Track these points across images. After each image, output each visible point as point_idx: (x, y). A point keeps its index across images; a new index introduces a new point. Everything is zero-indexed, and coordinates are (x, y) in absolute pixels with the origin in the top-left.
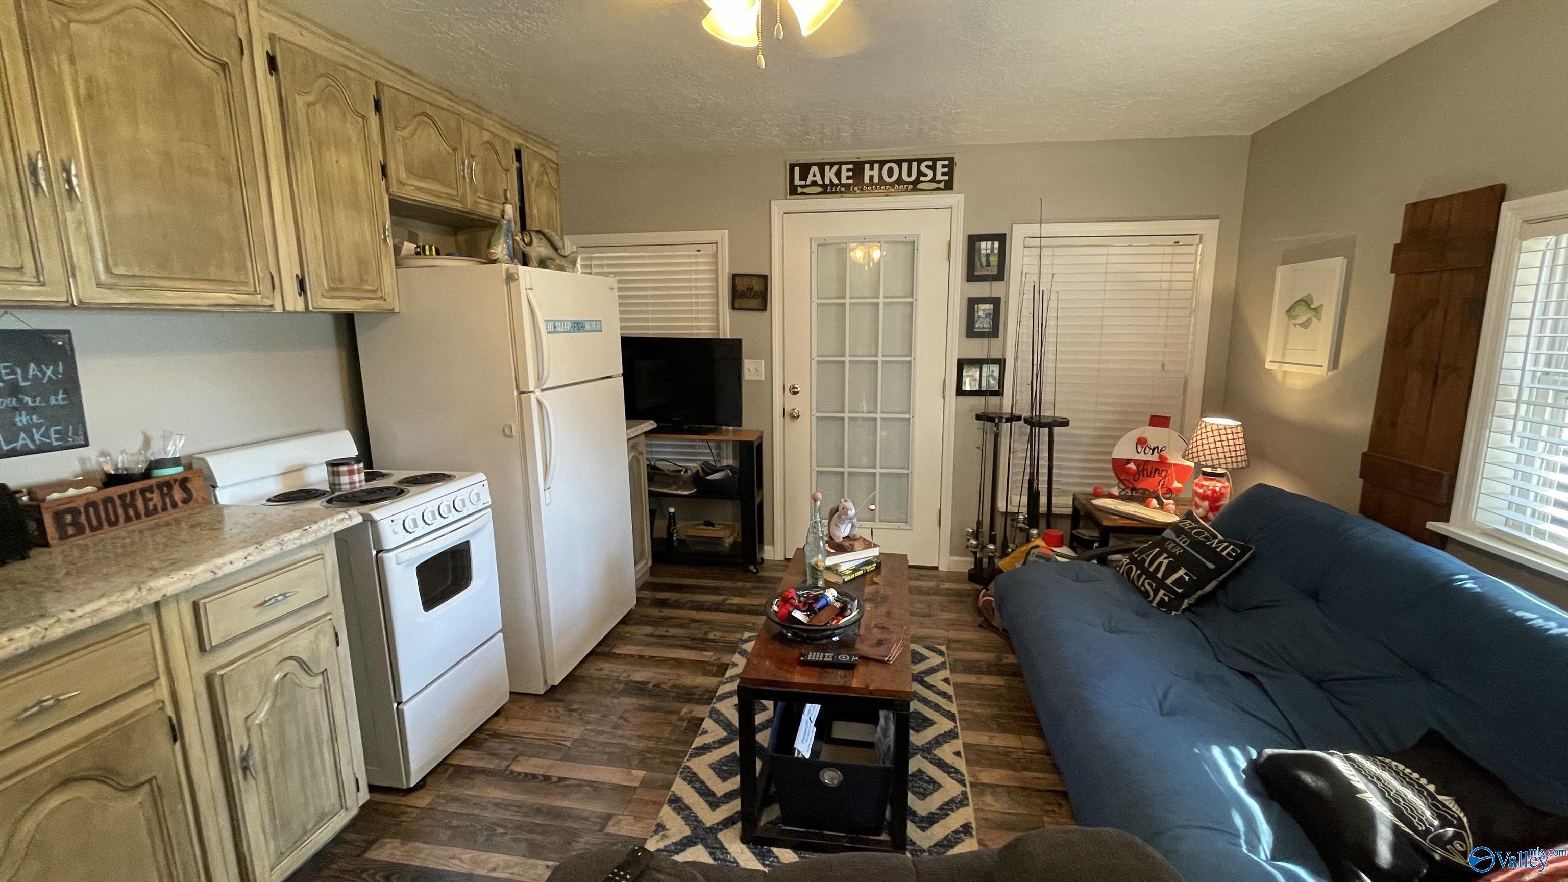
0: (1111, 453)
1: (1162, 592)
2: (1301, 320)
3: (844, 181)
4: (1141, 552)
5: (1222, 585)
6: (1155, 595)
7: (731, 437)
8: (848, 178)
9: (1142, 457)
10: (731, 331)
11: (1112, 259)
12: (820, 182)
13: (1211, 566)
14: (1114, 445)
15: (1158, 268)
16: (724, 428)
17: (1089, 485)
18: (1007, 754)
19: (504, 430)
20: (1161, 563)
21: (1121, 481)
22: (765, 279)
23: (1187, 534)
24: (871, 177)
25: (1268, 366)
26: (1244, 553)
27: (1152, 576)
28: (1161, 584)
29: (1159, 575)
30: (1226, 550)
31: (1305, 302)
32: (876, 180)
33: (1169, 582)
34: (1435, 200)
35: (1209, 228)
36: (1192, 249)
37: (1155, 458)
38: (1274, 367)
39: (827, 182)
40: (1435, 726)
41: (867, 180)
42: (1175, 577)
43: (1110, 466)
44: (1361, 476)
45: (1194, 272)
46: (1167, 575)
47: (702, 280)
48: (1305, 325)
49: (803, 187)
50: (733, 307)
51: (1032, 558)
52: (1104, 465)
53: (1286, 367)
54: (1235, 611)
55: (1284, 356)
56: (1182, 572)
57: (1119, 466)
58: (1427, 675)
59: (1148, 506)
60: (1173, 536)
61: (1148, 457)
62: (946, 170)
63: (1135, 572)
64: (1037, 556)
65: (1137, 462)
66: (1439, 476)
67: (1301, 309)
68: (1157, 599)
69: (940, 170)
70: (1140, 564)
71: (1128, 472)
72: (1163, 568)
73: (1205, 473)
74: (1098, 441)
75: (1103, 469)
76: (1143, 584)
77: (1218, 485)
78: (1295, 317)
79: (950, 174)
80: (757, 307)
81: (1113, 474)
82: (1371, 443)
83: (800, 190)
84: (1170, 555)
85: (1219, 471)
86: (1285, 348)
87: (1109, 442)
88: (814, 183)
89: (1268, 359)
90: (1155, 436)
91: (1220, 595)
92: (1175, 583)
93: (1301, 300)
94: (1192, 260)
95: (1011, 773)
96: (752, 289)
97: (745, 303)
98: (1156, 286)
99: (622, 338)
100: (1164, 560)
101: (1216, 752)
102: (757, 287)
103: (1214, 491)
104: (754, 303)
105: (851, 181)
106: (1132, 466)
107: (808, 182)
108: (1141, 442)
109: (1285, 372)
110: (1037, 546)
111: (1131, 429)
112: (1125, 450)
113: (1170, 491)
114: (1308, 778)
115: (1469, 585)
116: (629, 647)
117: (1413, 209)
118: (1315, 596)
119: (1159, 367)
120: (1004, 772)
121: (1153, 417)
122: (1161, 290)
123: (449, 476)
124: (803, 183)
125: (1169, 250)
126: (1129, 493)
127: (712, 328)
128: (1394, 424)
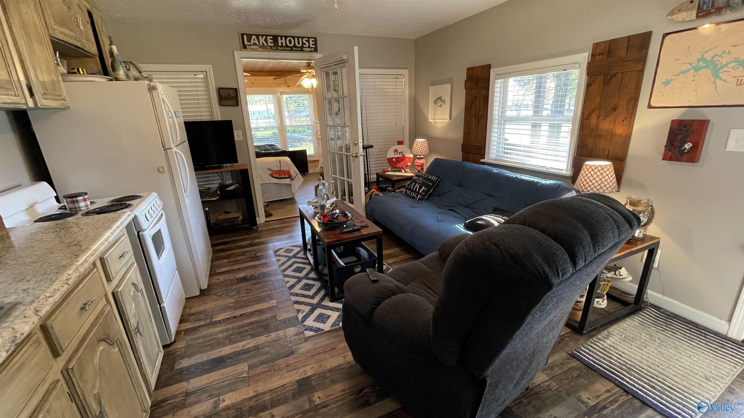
0: (386, 157)
1: (419, 195)
2: (439, 105)
3: (269, 44)
4: (408, 185)
5: (434, 190)
6: (417, 197)
7: (229, 169)
8: (271, 43)
9: (396, 156)
10: (221, 117)
11: (377, 83)
12: (258, 44)
13: (431, 184)
14: (386, 154)
15: (391, 87)
16: (224, 165)
17: (381, 169)
18: (391, 254)
19: (158, 170)
20: (417, 187)
21: (391, 166)
22: (236, 90)
23: (422, 176)
24: (282, 43)
25: (430, 120)
26: (439, 179)
27: (415, 191)
28: (418, 193)
29: (417, 190)
30: (434, 178)
31: (440, 98)
32: (284, 45)
33: (420, 192)
34: (474, 67)
35: (406, 72)
36: (400, 80)
37: (401, 156)
38: (432, 121)
39: (261, 44)
40: (495, 206)
41: (280, 44)
42: (422, 190)
43: (387, 161)
44: (462, 151)
45: (402, 88)
46: (419, 190)
47: (200, 91)
48: (441, 106)
49: (249, 45)
50: (221, 104)
51: (373, 196)
52: (385, 162)
53: (436, 120)
54: (439, 196)
55: (435, 116)
56: (423, 188)
57: (390, 160)
58: (491, 196)
59: (402, 172)
60: (417, 178)
61: (399, 156)
62: (314, 43)
63: (408, 192)
64: (375, 195)
65: (395, 158)
66: (482, 147)
67: (439, 100)
68: (418, 198)
69: (311, 43)
70: (410, 189)
71: (393, 162)
72: (418, 188)
73: (418, 158)
74: (380, 153)
75: (384, 163)
76: (412, 195)
77: (422, 161)
78: (437, 104)
79: (316, 44)
80: (234, 104)
81: (388, 164)
82: (464, 140)
83: (248, 47)
84: (419, 183)
85: (422, 157)
86: (435, 114)
87: (385, 153)
88: (255, 44)
89: (430, 118)
90: (400, 148)
91: (434, 193)
92: (422, 191)
93: (438, 98)
94: (401, 84)
95: (396, 258)
96: (230, 95)
97: (226, 103)
98: (391, 94)
99: (184, 122)
100: (417, 186)
101: (457, 226)
102: (233, 94)
103: (421, 164)
104: (232, 102)
105: (273, 44)
106: (394, 159)
107: (252, 43)
108: (396, 151)
109: (435, 122)
110: (374, 192)
111: (391, 147)
112: (391, 155)
113: (407, 166)
114: (479, 222)
115: (496, 171)
116: (223, 269)
117: (469, 70)
118: (460, 186)
119: (395, 124)
120: (394, 259)
121: (398, 141)
122: (393, 95)
123: (140, 197)
124: (249, 43)
125: (394, 80)
126: (394, 169)
127: (210, 115)
128: (469, 134)
